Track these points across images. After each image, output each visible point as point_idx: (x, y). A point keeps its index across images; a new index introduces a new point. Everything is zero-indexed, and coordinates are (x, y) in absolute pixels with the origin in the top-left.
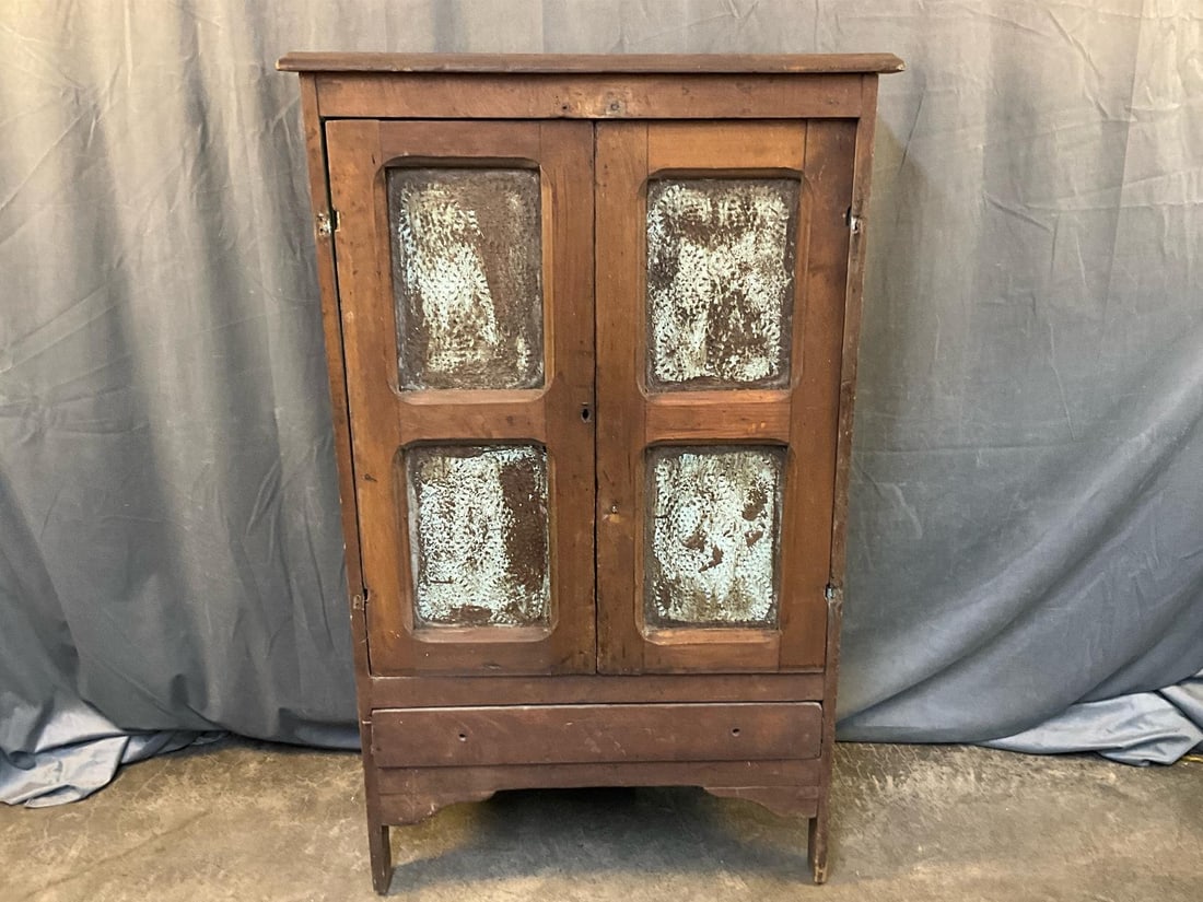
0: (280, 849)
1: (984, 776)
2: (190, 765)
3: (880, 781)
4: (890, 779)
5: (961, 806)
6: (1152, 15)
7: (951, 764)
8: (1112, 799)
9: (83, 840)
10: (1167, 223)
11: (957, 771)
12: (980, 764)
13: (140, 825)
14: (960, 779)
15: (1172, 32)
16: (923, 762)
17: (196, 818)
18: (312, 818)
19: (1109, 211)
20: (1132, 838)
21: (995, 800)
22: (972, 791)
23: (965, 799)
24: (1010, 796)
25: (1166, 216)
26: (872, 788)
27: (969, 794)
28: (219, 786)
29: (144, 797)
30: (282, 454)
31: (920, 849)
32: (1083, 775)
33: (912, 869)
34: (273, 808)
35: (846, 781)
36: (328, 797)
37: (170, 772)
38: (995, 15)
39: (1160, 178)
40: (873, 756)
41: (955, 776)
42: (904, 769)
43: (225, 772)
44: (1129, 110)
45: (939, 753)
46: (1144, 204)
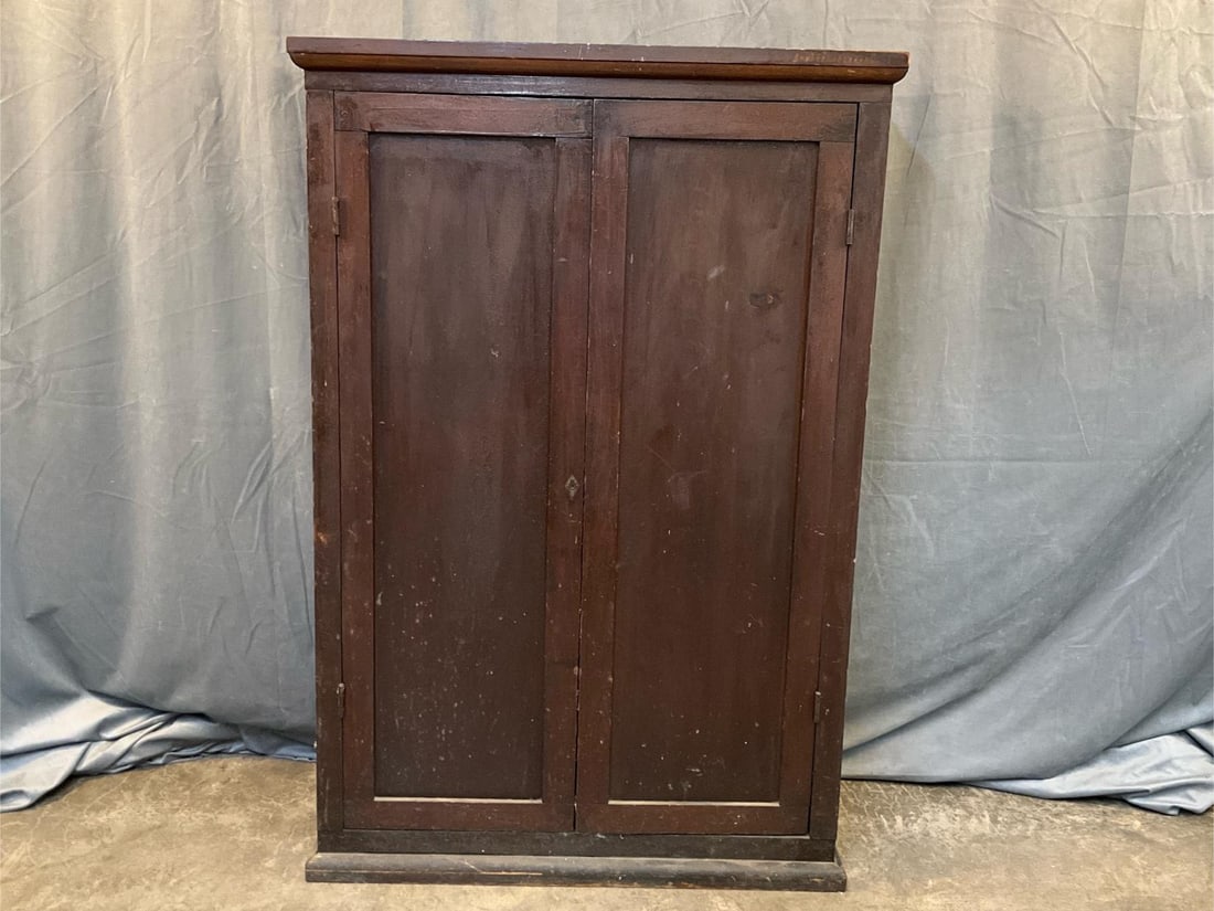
0: (238, 861)
1: (1000, 819)
2: (148, 783)
3: (888, 820)
4: (899, 819)
5: (974, 845)
6: (1153, 28)
7: (964, 807)
8: (1136, 844)
9: (26, 846)
10: (1174, 233)
11: (971, 814)
12: (996, 809)
13: (89, 835)
14: (974, 820)
15: (1173, 45)
16: (934, 805)
17: (150, 830)
18: (276, 834)
19: (1117, 219)
20: (1159, 879)
21: (1013, 841)
22: (987, 830)
23: (980, 838)
24: (1028, 837)
25: (1174, 226)
26: (880, 827)
27: (984, 835)
28: (177, 802)
29: (97, 809)
30: (275, 436)
31: (930, 882)
32: (1106, 821)
33: (921, 900)
34: (234, 824)
35: (852, 819)
36: (294, 815)
37: (125, 788)
38: (1001, 22)
39: (1165, 188)
40: (881, 797)
41: (968, 818)
42: (916, 810)
43: (184, 790)
44: (1133, 119)
45: (952, 797)
46: (1151, 213)
